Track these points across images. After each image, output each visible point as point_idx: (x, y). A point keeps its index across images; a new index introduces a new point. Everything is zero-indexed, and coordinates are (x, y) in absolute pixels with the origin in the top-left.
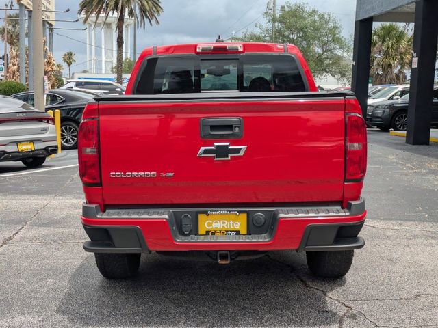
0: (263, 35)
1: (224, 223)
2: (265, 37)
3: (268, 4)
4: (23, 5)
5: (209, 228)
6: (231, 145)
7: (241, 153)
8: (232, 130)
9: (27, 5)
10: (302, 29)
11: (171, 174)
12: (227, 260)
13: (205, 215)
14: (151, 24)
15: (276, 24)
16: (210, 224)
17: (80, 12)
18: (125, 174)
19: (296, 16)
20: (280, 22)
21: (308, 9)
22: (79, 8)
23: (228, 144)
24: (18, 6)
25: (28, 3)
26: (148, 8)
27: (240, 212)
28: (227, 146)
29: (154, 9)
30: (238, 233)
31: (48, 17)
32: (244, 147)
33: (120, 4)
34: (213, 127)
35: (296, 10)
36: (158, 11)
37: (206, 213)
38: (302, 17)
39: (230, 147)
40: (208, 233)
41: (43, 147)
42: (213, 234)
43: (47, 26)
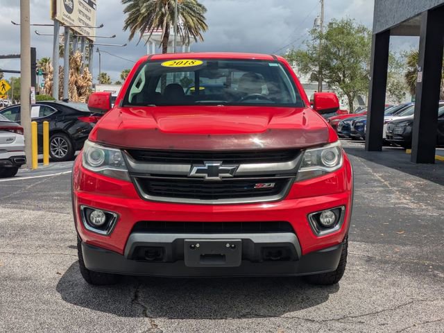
0: (311, 52)
2: (312, 54)
3: (315, 21)
4: (58, 21)
9: (63, 22)
10: (348, 45)
14: (196, 41)
15: (323, 41)
17: (126, 28)
19: (343, 33)
20: (326, 39)
21: (355, 25)
22: (124, 25)
24: (53, 22)
25: (63, 19)
26: (192, 25)
29: (199, 26)
31: (88, 33)
33: (165, 22)
35: (343, 27)
36: (203, 28)
38: (349, 34)
41: (7, 157)
43: (87, 42)
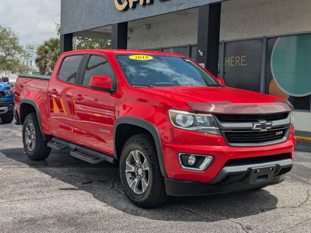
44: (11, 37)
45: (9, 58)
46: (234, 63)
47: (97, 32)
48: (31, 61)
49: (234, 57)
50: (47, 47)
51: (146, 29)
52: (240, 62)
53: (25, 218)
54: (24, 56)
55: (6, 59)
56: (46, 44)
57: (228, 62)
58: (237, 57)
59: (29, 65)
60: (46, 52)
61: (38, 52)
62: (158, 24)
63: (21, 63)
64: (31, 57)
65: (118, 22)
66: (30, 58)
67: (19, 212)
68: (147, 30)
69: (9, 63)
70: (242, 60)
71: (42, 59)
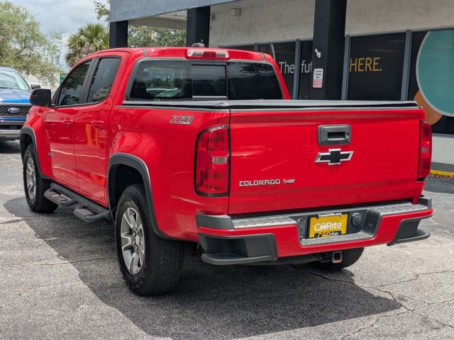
1: (329, 225)
5: (317, 230)
6: (342, 151)
7: (349, 159)
8: (344, 137)
11: (293, 181)
12: (339, 259)
13: (315, 218)
16: (318, 227)
18: (252, 183)
23: (340, 150)
27: (343, 213)
28: (339, 152)
30: (340, 233)
32: (351, 153)
34: (331, 134)
37: (317, 216)
39: (342, 153)
40: (316, 235)
42: (321, 236)
44: (28, 20)
45: (26, 52)
46: (362, 67)
47: (163, 19)
48: (58, 57)
49: (364, 59)
50: (82, 37)
51: (236, 15)
52: (372, 65)
53: (106, 283)
54: (48, 49)
55: (22, 54)
56: (82, 33)
57: (354, 66)
58: (367, 59)
59: (55, 63)
60: (82, 44)
61: (70, 45)
62: (252, 8)
63: (43, 61)
64: (58, 50)
65: (196, 6)
66: (58, 53)
67: (96, 275)
68: (236, 17)
69: (26, 59)
70: (375, 64)
71: (75, 55)
